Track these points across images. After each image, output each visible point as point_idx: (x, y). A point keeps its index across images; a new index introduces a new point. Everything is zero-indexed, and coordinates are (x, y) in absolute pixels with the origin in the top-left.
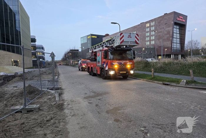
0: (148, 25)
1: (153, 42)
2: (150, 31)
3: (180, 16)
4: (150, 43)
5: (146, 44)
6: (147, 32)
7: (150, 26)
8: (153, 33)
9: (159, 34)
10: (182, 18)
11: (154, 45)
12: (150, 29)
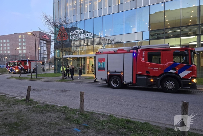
0: (20, 36)
1: (25, 52)
2: (22, 42)
3: (45, 35)
4: (22, 51)
5: (19, 52)
6: (20, 42)
7: (22, 38)
8: (24, 44)
9: (29, 45)
10: (47, 36)
11: (25, 54)
12: (22, 40)
